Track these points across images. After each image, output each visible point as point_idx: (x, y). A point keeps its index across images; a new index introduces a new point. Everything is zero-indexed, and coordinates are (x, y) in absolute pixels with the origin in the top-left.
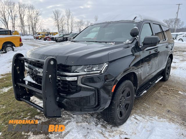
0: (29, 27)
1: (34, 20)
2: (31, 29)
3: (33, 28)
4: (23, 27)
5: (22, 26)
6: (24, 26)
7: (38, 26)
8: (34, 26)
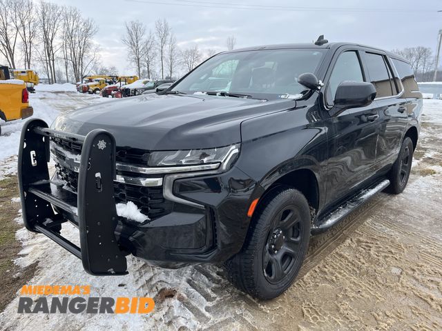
0: (66, 63)
1: (77, 45)
2: (71, 68)
3: (75, 66)
4: (51, 62)
5: (50, 60)
6: (53, 61)
7: (89, 60)
8: (77, 60)
